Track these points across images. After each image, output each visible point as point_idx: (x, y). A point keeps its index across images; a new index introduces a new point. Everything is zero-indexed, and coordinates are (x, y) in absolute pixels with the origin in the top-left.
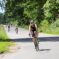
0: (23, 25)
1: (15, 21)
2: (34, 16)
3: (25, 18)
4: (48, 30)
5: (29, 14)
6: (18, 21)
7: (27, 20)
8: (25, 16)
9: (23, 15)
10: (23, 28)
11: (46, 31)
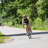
0: (17, 25)
1: (9, 21)
2: (28, 15)
3: (18, 18)
4: (41, 27)
5: (22, 13)
6: (12, 22)
7: (20, 20)
8: (19, 16)
9: (17, 15)
10: (17, 27)
11: (40, 28)
